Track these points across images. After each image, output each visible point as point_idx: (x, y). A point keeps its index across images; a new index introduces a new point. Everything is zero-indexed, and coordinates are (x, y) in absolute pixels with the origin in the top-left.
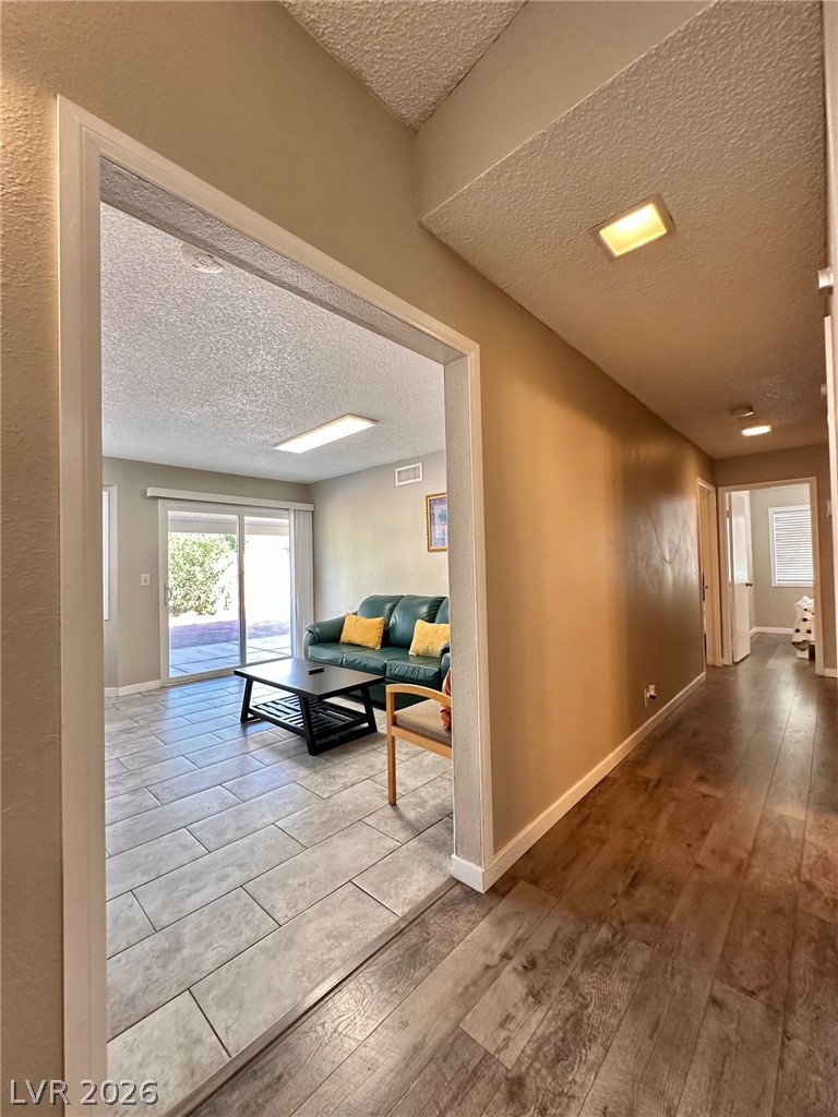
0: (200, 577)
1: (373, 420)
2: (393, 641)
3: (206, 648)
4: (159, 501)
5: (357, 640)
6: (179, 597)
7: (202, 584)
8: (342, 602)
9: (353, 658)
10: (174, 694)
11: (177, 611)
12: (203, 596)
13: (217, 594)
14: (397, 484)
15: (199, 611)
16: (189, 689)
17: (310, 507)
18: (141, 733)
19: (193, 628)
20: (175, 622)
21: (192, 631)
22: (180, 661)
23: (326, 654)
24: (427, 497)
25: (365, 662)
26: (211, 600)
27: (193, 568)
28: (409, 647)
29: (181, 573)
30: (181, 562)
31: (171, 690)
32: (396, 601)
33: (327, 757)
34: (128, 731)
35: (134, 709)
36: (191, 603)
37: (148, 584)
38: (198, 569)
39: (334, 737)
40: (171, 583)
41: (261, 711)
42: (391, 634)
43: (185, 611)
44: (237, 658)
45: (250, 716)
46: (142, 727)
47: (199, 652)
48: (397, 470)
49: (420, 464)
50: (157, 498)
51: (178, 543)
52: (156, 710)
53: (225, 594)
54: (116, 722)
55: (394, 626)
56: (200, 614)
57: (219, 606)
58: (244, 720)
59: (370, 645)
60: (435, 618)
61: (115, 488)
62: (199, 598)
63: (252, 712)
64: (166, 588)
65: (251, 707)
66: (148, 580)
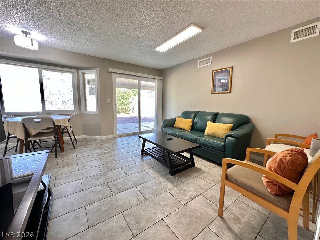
0: (126, 103)
1: (202, 28)
2: (197, 128)
3: (128, 124)
4: (113, 74)
5: (181, 126)
6: (120, 109)
7: (126, 105)
8: (173, 113)
9: (182, 134)
10: (119, 140)
11: (119, 113)
12: (126, 108)
13: (130, 109)
14: (199, 67)
15: (126, 113)
16: (123, 139)
17: (162, 78)
18: (107, 155)
19: (124, 118)
20: (118, 116)
21: (123, 119)
22: (120, 129)
23: (169, 131)
24: (213, 71)
25: (187, 136)
26: (129, 110)
27: (124, 100)
28: (204, 132)
29: (120, 102)
30: (121, 98)
31: (118, 138)
32: (196, 113)
33: (177, 177)
34: (103, 154)
35: (106, 145)
36: (123, 111)
37: (110, 103)
38: (125, 100)
39: (180, 168)
40: (118, 104)
41: (147, 151)
42: (195, 125)
43: (122, 113)
44: (138, 129)
45: (144, 153)
46: (108, 153)
47: (126, 125)
48: (199, 61)
49: (211, 57)
50: (112, 72)
51: (120, 92)
52: (113, 146)
53: (133, 108)
54: (100, 149)
55: (196, 122)
56: (126, 114)
57: (131, 112)
58: (142, 154)
59: (187, 129)
60: (215, 120)
61: (98, 68)
62: (126, 109)
63: (145, 151)
64: (116, 105)
65: (144, 150)
66: (110, 102)
